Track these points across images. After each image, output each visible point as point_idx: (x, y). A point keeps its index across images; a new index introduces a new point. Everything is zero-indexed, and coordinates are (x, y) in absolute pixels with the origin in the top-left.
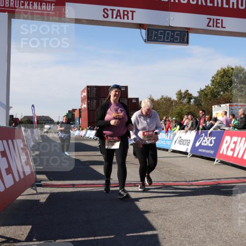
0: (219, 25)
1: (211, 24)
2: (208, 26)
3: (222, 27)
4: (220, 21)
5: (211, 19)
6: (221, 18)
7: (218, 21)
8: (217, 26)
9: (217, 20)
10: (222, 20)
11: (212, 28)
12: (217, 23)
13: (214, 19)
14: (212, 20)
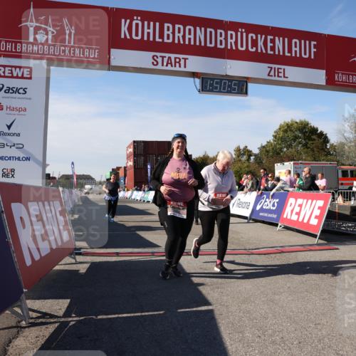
0: (281, 75)
1: (272, 73)
2: (269, 75)
3: (284, 77)
4: (282, 71)
5: (271, 68)
6: (283, 67)
7: (280, 70)
8: (278, 76)
9: (278, 69)
11: (273, 78)
12: (278, 72)
13: (275, 68)
14: (273, 70)
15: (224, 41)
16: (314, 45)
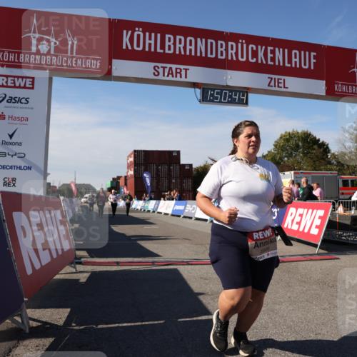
0: (281, 85)
1: (272, 84)
2: (269, 85)
3: (284, 87)
4: (282, 81)
5: (272, 78)
6: (283, 77)
7: (280, 81)
8: (278, 87)
9: (278, 79)
10: (284, 80)
11: (273, 89)
12: (279, 83)
13: (275, 79)
14: (273, 80)
15: (224, 52)
16: (314, 56)
